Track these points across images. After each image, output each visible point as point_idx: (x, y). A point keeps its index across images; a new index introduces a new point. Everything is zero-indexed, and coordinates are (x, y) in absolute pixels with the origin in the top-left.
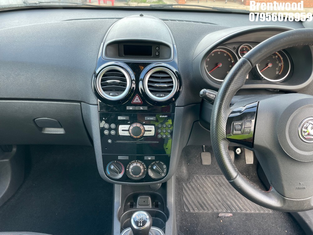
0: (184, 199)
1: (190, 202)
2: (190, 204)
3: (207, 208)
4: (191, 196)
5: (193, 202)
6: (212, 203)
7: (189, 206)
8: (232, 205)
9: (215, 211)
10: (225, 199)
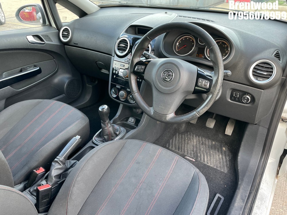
0: (171, 141)
1: (174, 144)
2: (172, 144)
3: (181, 151)
4: (177, 141)
5: (175, 144)
6: (187, 150)
7: (171, 145)
8: (200, 157)
9: (185, 154)
10: (198, 152)
